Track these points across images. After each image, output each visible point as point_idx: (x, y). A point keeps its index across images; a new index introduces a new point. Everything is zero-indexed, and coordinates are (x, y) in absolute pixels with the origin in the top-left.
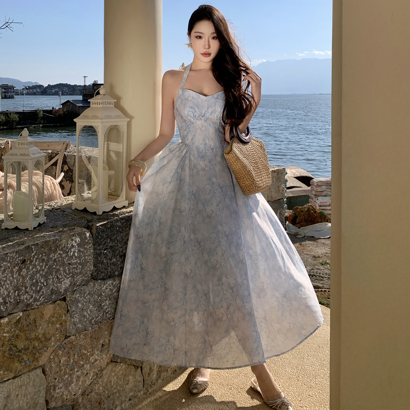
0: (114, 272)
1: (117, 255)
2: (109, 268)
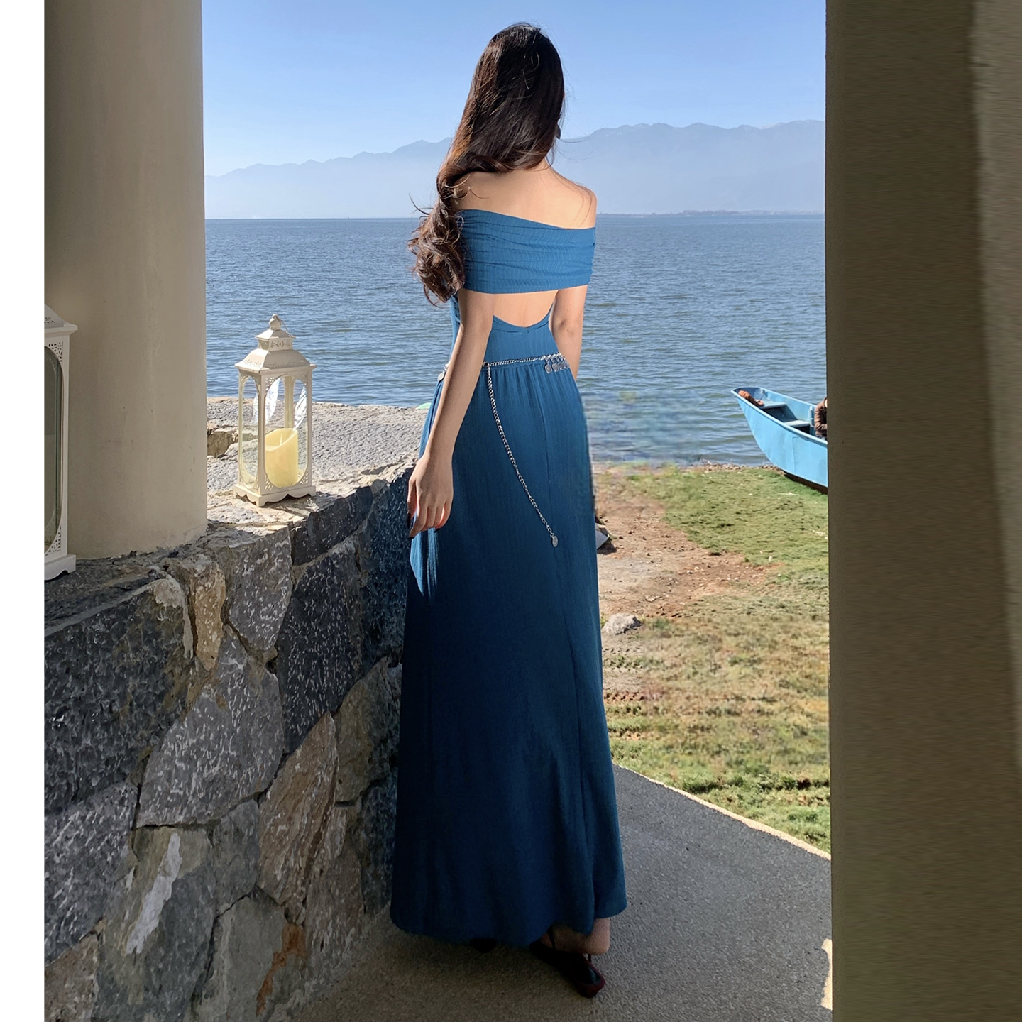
0: (88, 782)
1: (96, 723)
2: (73, 772)
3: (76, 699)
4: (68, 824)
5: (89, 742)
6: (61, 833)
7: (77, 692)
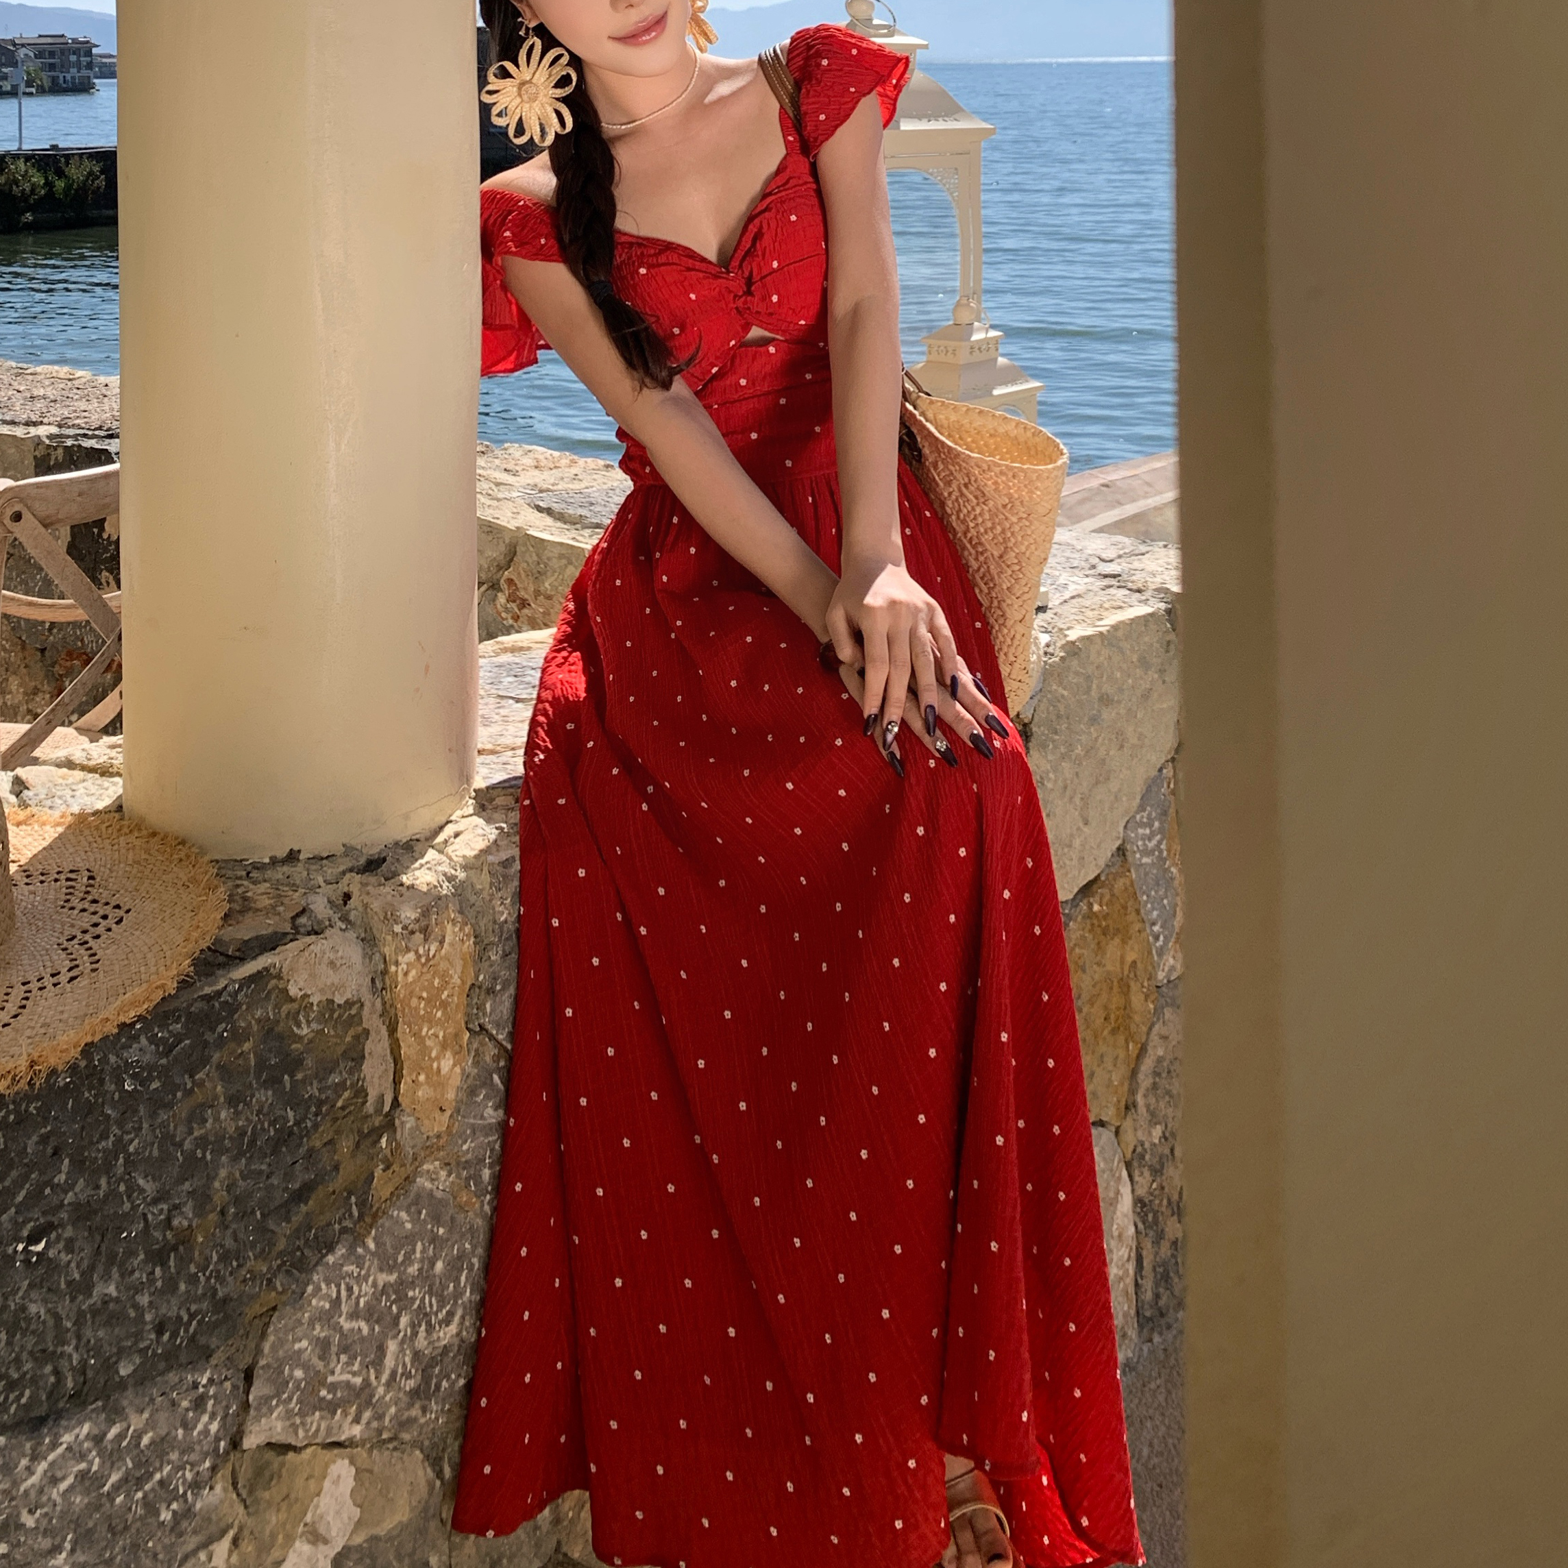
0: (109, 1366)
1: (132, 1253)
2: (69, 1349)
3: (76, 1206)
4: (60, 1450)
5: (112, 1290)
6: (42, 1467)
7: (80, 1190)
